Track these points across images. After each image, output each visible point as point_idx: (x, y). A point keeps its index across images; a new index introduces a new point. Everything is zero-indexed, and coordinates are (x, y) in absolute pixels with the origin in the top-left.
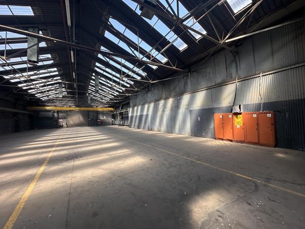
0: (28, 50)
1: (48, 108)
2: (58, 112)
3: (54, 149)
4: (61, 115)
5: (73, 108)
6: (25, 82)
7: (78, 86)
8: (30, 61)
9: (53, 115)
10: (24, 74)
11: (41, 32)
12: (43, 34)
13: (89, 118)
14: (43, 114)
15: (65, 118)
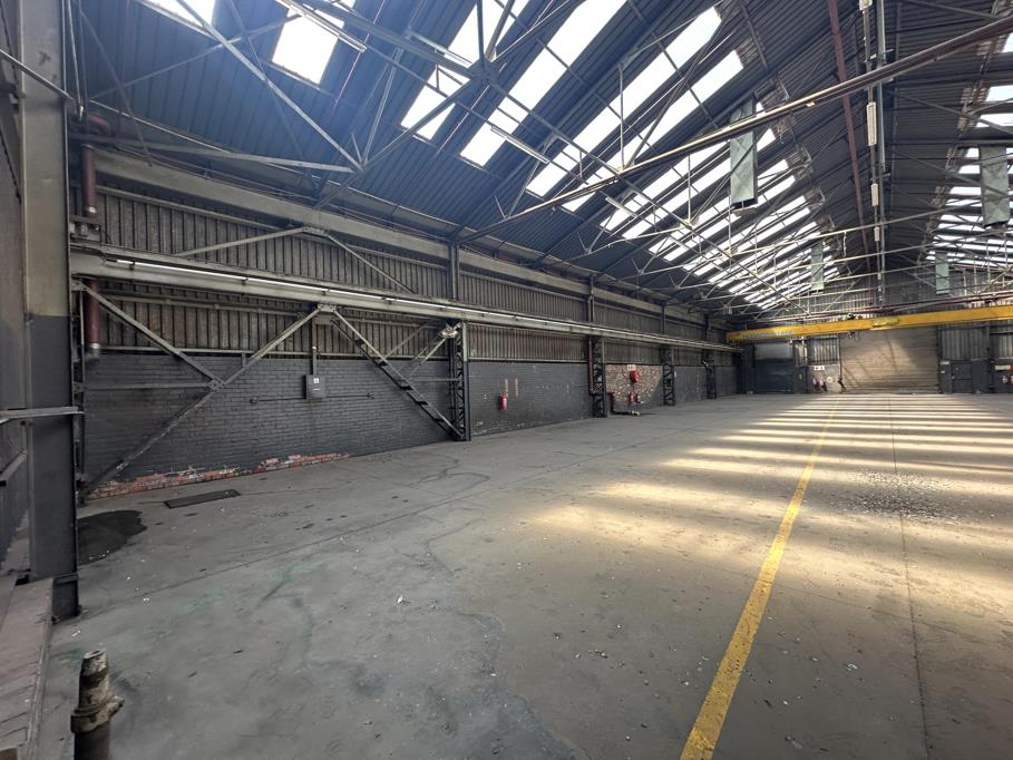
1: (778, 331)
2: (809, 340)
3: (814, 458)
5: (867, 321)
8: (738, 205)
9: (795, 351)
11: (759, 107)
12: (766, 108)
13: (940, 357)
14: (764, 351)
15: (834, 360)
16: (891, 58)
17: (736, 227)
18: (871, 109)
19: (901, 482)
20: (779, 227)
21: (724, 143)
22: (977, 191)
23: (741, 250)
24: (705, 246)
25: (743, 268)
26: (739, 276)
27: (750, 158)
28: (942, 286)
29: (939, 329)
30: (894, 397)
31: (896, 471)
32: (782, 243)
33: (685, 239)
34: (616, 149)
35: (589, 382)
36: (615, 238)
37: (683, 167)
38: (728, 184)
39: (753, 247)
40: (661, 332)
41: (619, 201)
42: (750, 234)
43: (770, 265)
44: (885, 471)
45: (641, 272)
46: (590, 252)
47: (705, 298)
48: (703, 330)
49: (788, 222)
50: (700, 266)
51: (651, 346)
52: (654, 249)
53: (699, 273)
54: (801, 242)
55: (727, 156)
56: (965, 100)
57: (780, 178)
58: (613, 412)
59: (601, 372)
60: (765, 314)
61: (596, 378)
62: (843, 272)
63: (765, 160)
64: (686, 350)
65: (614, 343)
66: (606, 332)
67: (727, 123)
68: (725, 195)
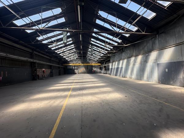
0: (63, 38)
1: (70, 64)
2: (74, 66)
3: (74, 84)
4: (75, 67)
5: (81, 64)
6: (62, 52)
7: (83, 52)
8: (64, 43)
9: (73, 68)
10: (62, 49)
11: (68, 29)
14: (68, 67)
15: (77, 69)
17: (64, 47)
18: (81, 35)
19: (83, 86)
20: (70, 48)
21: (62, 32)
23: (65, 50)
24: (59, 48)
25: (65, 54)
27: (66, 36)
28: (88, 60)
29: (88, 66)
30: (83, 74)
33: (55, 46)
34: (40, 24)
36: (40, 42)
37: (55, 33)
41: (41, 35)
43: (69, 54)
45: (46, 50)
46: (33, 43)
47: (59, 57)
48: (58, 63)
50: (58, 52)
51: (48, 65)
52: (49, 46)
54: (73, 51)
55: (62, 34)
57: (70, 41)
58: (38, 79)
60: (69, 62)
61: (34, 71)
62: (78, 57)
63: (68, 37)
64: (55, 66)
65: (39, 64)
67: (63, 29)
68: (63, 41)
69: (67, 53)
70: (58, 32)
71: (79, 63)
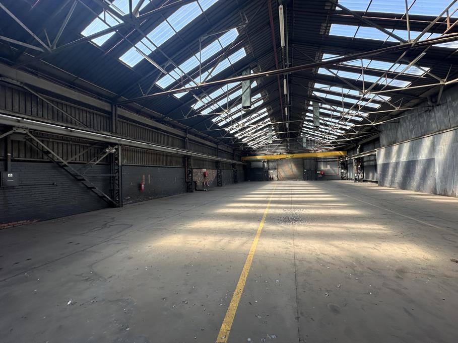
0: (243, 96)
1: (258, 157)
2: (268, 161)
3: (268, 205)
4: (271, 164)
5: (285, 156)
6: (240, 130)
8: (244, 107)
9: (264, 165)
10: (240, 123)
11: (252, 72)
12: (254, 73)
13: (304, 168)
14: (254, 165)
15: (275, 169)
16: (290, 66)
17: (244, 116)
18: (285, 81)
19: (293, 211)
20: (258, 118)
21: (239, 83)
22: (312, 115)
23: (246, 125)
24: (233, 122)
25: (247, 132)
26: (245, 135)
27: (248, 90)
28: (304, 145)
29: (304, 159)
30: (292, 182)
31: (292, 208)
32: (259, 124)
33: (226, 118)
34: (198, 75)
35: (185, 177)
36: (197, 113)
37: (225, 88)
38: (241, 99)
39: (250, 125)
40: (216, 155)
41: (199, 97)
42: (249, 119)
43: (255, 132)
44: (289, 208)
45: (209, 129)
46: (186, 118)
47: (233, 143)
48: (232, 156)
49: (262, 117)
50: (231, 129)
51: (212, 161)
52: (214, 120)
53: (231, 132)
54: (266, 125)
55: (241, 88)
56: (309, 86)
57: (259, 100)
58: (196, 190)
59: (191, 172)
60: (255, 151)
61: (189, 174)
62: (278, 138)
63: (254, 92)
64: (226, 163)
65: (197, 159)
66: (193, 154)
67: (241, 75)
68: (240, 103)
69: (250, 131)
70: (231, 86)
71: (281, 153)
